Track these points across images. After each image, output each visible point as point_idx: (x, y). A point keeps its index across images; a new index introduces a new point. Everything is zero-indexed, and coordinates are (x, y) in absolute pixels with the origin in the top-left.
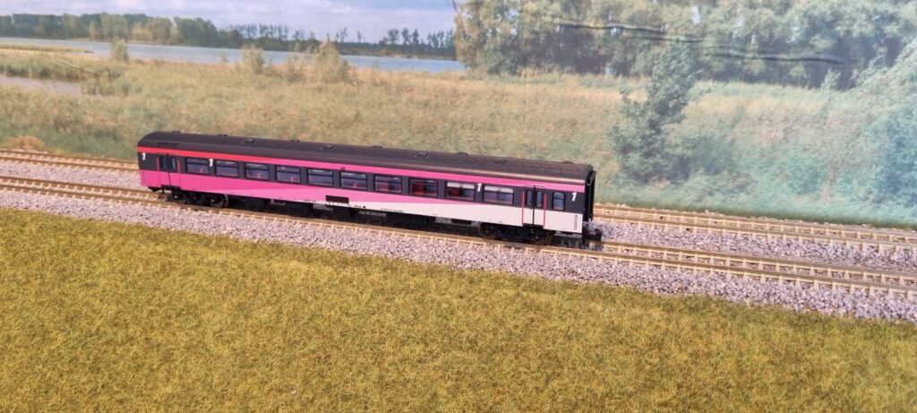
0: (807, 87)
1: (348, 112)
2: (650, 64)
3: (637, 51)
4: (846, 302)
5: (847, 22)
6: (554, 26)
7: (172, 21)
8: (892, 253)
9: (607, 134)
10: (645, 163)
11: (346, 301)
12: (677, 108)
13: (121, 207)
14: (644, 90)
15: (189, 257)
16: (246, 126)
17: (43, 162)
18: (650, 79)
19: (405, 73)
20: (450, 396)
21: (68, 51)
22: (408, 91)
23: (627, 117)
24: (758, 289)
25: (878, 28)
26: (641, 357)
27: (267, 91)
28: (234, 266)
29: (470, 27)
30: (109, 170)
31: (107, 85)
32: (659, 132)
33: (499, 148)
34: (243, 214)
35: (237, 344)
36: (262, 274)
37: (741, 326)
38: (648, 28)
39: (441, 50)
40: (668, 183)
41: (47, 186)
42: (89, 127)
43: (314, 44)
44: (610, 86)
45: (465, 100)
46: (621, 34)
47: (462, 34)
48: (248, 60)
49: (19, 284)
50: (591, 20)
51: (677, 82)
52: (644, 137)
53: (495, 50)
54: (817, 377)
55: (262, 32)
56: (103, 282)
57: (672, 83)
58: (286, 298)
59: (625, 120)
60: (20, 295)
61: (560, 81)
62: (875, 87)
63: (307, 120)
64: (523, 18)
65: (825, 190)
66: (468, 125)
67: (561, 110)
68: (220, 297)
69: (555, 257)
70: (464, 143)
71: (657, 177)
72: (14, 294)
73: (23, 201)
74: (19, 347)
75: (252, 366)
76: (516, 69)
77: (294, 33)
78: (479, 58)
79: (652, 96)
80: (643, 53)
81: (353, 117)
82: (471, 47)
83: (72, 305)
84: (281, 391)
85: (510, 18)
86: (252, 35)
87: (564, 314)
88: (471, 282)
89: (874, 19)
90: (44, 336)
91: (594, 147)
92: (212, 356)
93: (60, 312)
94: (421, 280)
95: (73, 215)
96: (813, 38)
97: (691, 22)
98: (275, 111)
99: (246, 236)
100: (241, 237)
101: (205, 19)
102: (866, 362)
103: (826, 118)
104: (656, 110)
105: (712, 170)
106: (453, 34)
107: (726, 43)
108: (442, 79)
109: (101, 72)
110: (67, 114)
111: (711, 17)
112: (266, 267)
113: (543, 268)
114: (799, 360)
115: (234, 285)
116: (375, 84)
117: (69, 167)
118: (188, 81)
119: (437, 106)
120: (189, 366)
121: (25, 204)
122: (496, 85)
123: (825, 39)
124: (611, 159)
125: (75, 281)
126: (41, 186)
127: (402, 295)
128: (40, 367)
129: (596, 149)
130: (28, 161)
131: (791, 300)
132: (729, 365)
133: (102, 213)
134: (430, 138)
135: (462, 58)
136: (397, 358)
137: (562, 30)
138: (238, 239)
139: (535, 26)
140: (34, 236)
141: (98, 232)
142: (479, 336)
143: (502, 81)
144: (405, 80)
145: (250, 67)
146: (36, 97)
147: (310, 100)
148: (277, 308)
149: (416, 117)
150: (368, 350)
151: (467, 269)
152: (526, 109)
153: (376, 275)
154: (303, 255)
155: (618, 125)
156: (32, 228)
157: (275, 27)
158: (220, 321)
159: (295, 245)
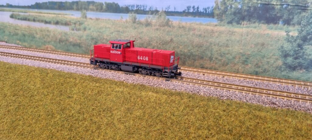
1: (168, 38)
2: (300, 20)
3: (295, 14)
6: (258, 4)
7: (104, 3)
9: (278, 49)
10: (294, 62)
11: (172, 110)
12: (311, 39)
13: (83, 69)
14: (297, 31)
15: (109, 89)
18: (300, 26)
19: (192, 23)
22: (193, 30)
23: (288, 42)
27: (137, 30)
28: (126, 93)
29: (221, 4)
30: (78, 57)
32: (302, 49)
33: (229, 54)
35: (127, 124)
36: (138, 97)
38: (300, 5)
40: (305, 70)
41: (56, 61)
42: (71, 42)
43: (157, 12)
44: (281, 29)
45: (216, 34)
46: (288, 7)
47: (217, 7)
48: (131, 18)
49: (45, 95)
50: (274, 2)
52: (295, 51)
53: (231, 14)
55: (137, 7)
56: (75, 96)
57: (310, 28)
58: (147, 107)
59: (287, 44)
61: (258, 27)
63: (152, 41)
64: (244, 1)
66: (217, 44)
67: (258, 39)
68: (120, 105)
69: (264, 97)
70: (215, 51)
71: (299, 68)
72: (43, 99)
73: (48, 65)
74: (43, 119)
75: (133, 134)
76: (240, 22)
77: (149, 8)
78: (224, 17)
79: (300, 33)
80: (297, 15)
81: (170, 40)
82: (220, 13)
83: (63, 105)
85: (238, 1)
86: (133, 8)
88: (228, 105)
90: (52, 115)
91: (271, 54)
92: (117, 128)
93: (59, 107)
94: (206, 103)
95: (65, 71)
98: (139, 38)
99: (130, 82)
101: (116, 3)
104: (301, 39)
106: (214, 8)
108: (207, 25)
109: (77, 22)
110: (64, 38)
112: (139, 94)
113: (259, 101)
115: (126, 100)
116: (180, 28)
117: (64, 55)
118: (107, 26)
119: (204, 36)
120: (107, 132)
124: (279, 60)
127: (198, 108)
128: (50, 127)
129: (272, 55)
130: (50, 53)
133: (76, 71)
134: (200, 49)
135: (217, 17)
136: (196, 135)
137: (261, 6)
138: (127, 83)
139: (249, 4)
140: (51, 78)
141: (75, 77)
142: (233, 129)
143: (233, 27)
144: (192, 26)
145: (131, 21)
146: (53, 31)
147: (153, 33)
148: (144, 111)
149: (195, 41)
150: (183, 131)
151: (225, 99)
152: (243, 38)
153: (185, 100)
154: (154, 90)
155: (283, 46)
156: (51, 75)
157: (142, 5)
158: (120, 114)
159: (151, 86)
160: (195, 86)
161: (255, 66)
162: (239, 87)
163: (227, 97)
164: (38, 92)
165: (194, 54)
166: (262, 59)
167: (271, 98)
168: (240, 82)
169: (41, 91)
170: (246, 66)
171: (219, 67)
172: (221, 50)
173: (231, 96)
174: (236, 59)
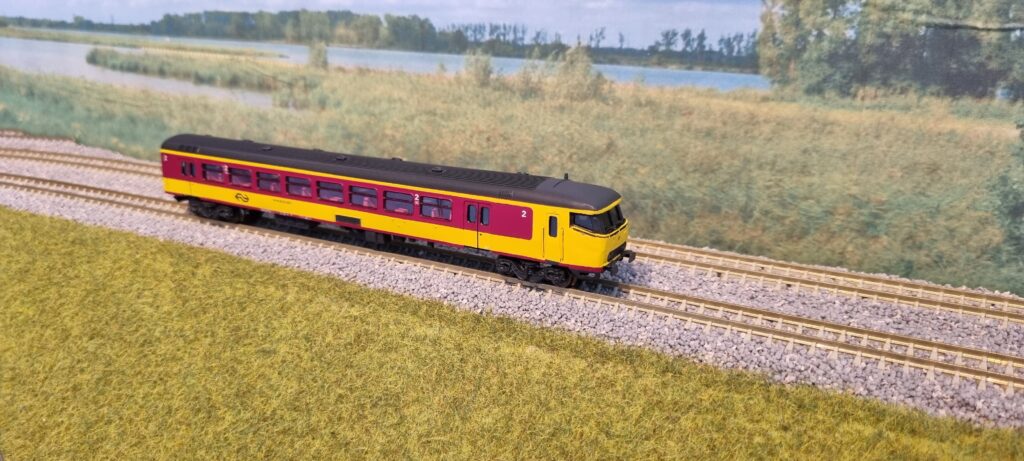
1: (599, 140)
6: (917, 26)
7: (382, 19)
9: (987, 187)
11: (605, 413)
13: (310, 252)
15: (391, 327)
16: (463, 153)
19: (682, 90)
21: (261, 55)
22: (684, 115)
27: (493, 109)
28: (449, 346)
29: (784, 26)
31: (302, 96)
33: (812, 198)
34: (461, 272)
36: (487, 360)
39: (740, 60)
43: (559, 49)
44: (1001, 116)
47: (770, 37)
48: (472, 69)
49: (187, 341)
50: (977, 19)
53: (819, 60)
55: (492, 33)
56: (283, 348)
58: (519, 398)
60: (187, 355)
61: (918, 107)
63: (543, 148)
64: (868, 15)
66: (768, 164)
67: (915, 149)
68: (429, 386)
69: (931, 376)
70: (759, 189)
72: (180, 354)
74: (180, 423)
76: (849, 88)
77: (534, 35)
78: (794, 71)
81: (605, 147)
82: (782, 54)
83: (245, 376)
85: (846, 15)
86: (479, 37)
88: (800, 407)
90: (209, 412)
91: (964, 204)
93: (231, 383)
94: (721, 395)
95: (253, 257)
98: (501, 135)
99: (465, 304)
100: (459, 304)
101: (422, 16)
106: (757, 37)
108: (735, 99)
109: (296, 80)
110: (256, 130)
112: (493, 351)
113: (913, 393)
115: (449, 372)
116: (639, 105)
118: (396, 94)
119: (724, 136)
121: (200, 238)
122: (815, 110)
124: (992, 224)
125: (251, 344)
127: (691, 414)
128: (203, 452)
129: (968, 208)
134: (710, 180)
135: (768, 70)
137: (928, 34)
138: (454, 307)
139: (885, 26)
140: (207, 281)
141: (281, 283)
143: (825, 104)
144: (681, 99)
145: (473, 78)
146: (223, 109)
147: (548, 122)
148: (507, 412)
149: (692, 150)
151: (791, 383)
152: (860, 146)
153: (650, 380)
154: (544, 339)
156: (205, 270)
157: (510, 27)
158: (428, 420)
159: (532, 322)
160: (686, 327)
161: (903, 242)
162: (843, 332)
163: (798, 373)
164: (166, 327)
165: (687, 195)
166: (929, 220)
167: (956, 380)
168: (846, 308)
169: (176, 327)
170: (871, 243)
171: (776, 241)
172: (781, 184)
173: (812, 371)
174: (837, 217)
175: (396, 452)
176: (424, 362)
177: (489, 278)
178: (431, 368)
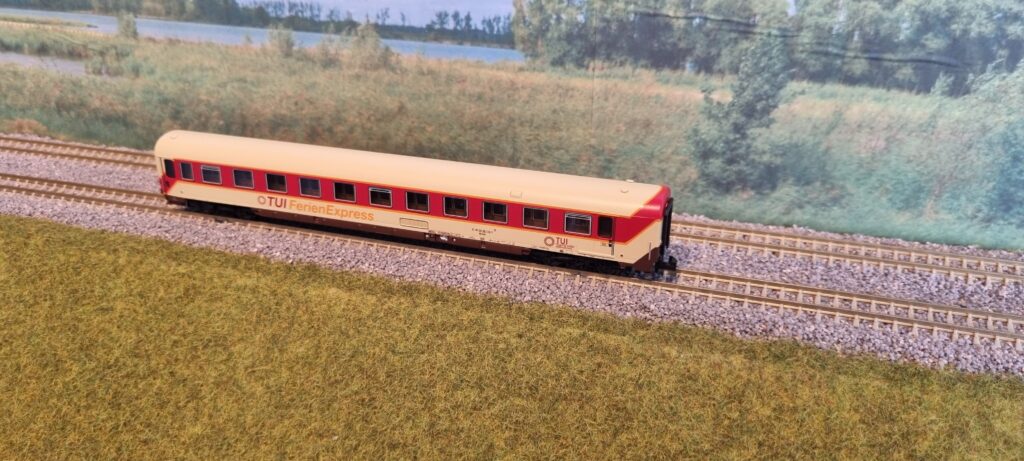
0: (914, 91)
1: (390, 103)
2: (736, 61)
3: (723, 45)
4: (948, 352)
5: (965, 20)
6: (628, 13)
8: (1000, 287)
9: (684, 137)
10: (725, 171)
11: (392, 337)
12: (766, 111)
13: (137, 217)
14: (729, 89)
15: (216, 280)
17: (46, 154)
18: (736, 77)
19: (456, 62)
20: (509, 448)
21: (68, 24)
22: (459, 82)
23: (709, 118)
24: (851, 333)
25: (1000, 29)
26: (720, 411)
27: (298, 77)
28: (266, 292)
29: (532, 10)
30: (121, 165)
31: (115, 64)
32: (744, 136)
33: (562, 149)
34: (274, 228)
35: (271, 382)
36: (298, 302)
37: (831, 379)
38: (736, 19)
40: (752, 193)
41: (51, 187)
42: (96, 111)
43: (351, 25)
44: (691, 83)
46: (704, 25)
47: (521, 19)
48: (276, 42)
49: (27, 305)
50: (670, 9)
51: (767, 81)
52: (727, 142)
53: (559, 39)
54: (913, 438)
55: (290, 10)
56: (119, 306)
57: (761, 82)
58: (326, 330)
59: (707, 122)
60: (28, 318)
61: (633, 76)
62: (992, 94)
63: (344, 111)
64: (591, 4)
65: (929, 207)
66: (527, 122)
67: (633, 109)
68: (251, 327)
69: (625, 289)
70: (523, 142)
71: (739, 187)
72: (21, 317)
73: (26, 206)
74: (29, 377)
75: (289, 406)
76: (583, 61)
77: (328, 13)
78: (541, 48)
79: (737, 96)
80: (729, 48)
81: (396, 109)
82: (531, 34)
83: (85, 332)
84: (321, 436)
85: (577, 2)
86: (279, 13)
87: (635, 359)
88: (531, 319)
89: (995, 17)
90: (57, 366)
91: (670, 151)
92: (244, 393)
93: (74, 339)
94: (476, 316)
95: (82, 225)
96: (925, 37)
97: (786, 14)
98: (307, 100)
99: (278, 255)
100: (273, 257)
102: (967, 424)
103: (934, 127)
104: (741, 112)
105: (804, 180)
106: (511, 19)
107: (825, 39)
108: (498, 69)
109: (107, 49)
110: (70, 96)
111: (809, 9)
112: (302, 294)
113: (611, 302)
114: (893, 420)
115: (267, 314)
116: (422, 73)
117: (75, 160)
118: (207, 63)
119: (492, 100)
120: (220, 405)
121: (27, 209)
123: (939, 38)
124: (689, 165)
125: (89, 304)
126: (44, 187)
127: (455, 331)
128: (55, 400)
129: (673, 153)
130: (29, 151)
131: (887, 348)
132: (816, 423)
133: (116, 224)
134: (484, 135)
135: (521, 46)
136: (449, 404)
137: (636, 19)
138: (269, 259)
139: (605, 13)
140: (40, 250)
141: (112, 248)
142: (540, 382)
143: (567, 74)
144: (455, 69)
145: (278, 50)
146: (33, 76)
147: (347, 88)
148: (316, 342)
149: (468, 111)
150: (417, 394)
151: (527, 302)
152: (594, 107)
153: (425, 307)
154: (343, 281)
155: (700, 127)
156: (37, 240)
157: (306, 5)
158: (252, 354)
159: (334, 268)
163: (532, 294)
164: (4, 295)
165: (467, 148)
169: (15, 294)
172: (539, 137)
173: (543, 291)
174: (582, 163)
175: (227, 382)
176: (245, 307)
177: (298, 232)
178: (252, 312)
